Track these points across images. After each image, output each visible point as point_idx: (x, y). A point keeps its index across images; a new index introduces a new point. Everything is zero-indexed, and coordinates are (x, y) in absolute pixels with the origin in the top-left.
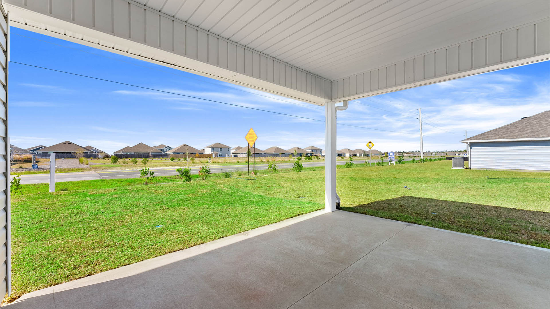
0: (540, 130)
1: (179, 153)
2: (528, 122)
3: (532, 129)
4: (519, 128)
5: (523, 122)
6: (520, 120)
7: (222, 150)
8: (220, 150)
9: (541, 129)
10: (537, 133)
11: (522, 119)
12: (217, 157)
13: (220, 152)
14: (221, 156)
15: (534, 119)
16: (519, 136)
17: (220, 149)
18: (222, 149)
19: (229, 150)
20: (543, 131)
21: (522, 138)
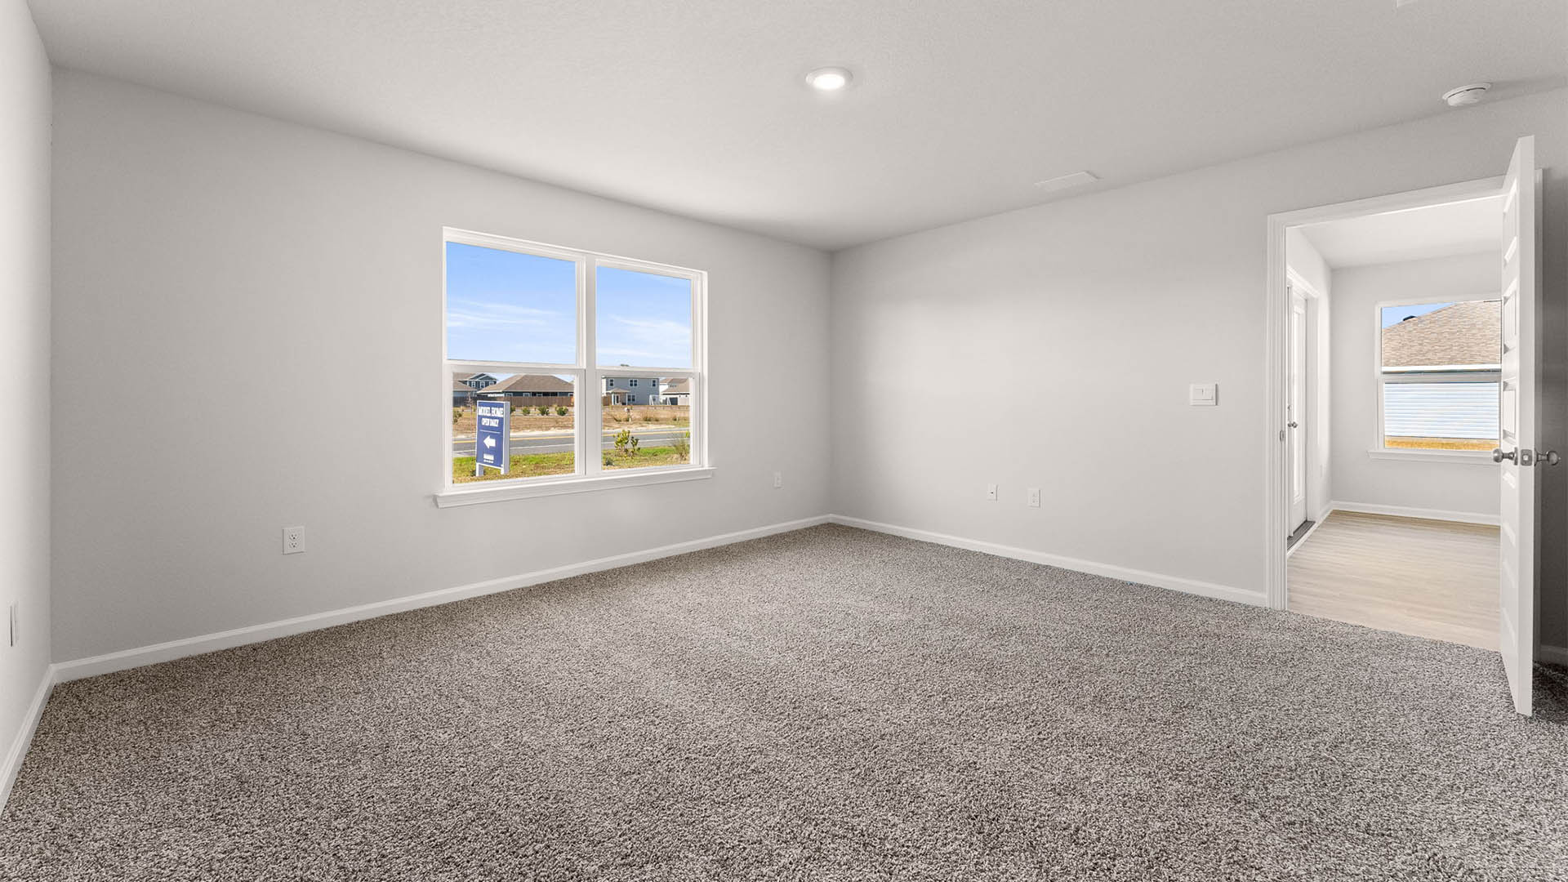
0: (1437, 347)
1: (520, 394)
2: (1415, 329)
3: (1420, 344)
4: (1394, 343)
5: (1404, 328)
6: (1400, 324)
7: (636, 385)
8: (631, 385)
9: (1440, 346)
10: (1430, 355)
11: (1404, 320)
12: (624, 404)
13: (628, 391)
14: (633, 400)
15: (1428, 322)
16: (1392, 361)
17: (631, 381)
18: (636, 381)
19: (654, 385)
20: (1442, 351)
21: (1398, 365)
